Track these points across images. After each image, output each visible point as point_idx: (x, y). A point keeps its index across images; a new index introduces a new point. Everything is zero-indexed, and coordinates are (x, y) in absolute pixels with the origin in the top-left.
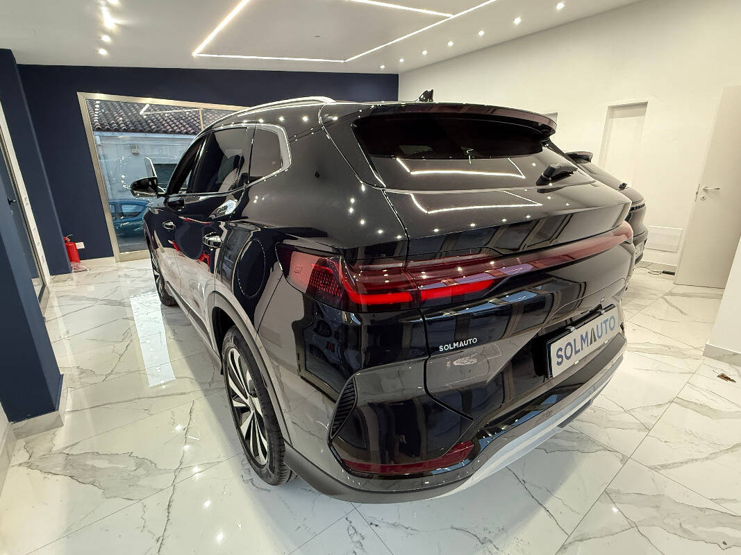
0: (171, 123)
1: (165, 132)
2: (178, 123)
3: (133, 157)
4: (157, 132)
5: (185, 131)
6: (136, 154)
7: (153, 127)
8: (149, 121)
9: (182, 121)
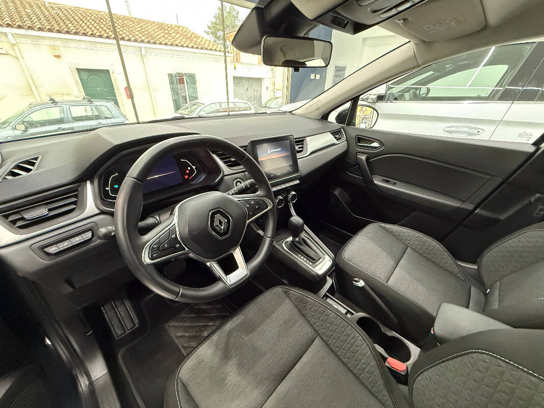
0: (91, 26)
1: (85, 34)
2: (98, 27)
3: (56, 59)
4: (76, 33)
5: (106, 35)
6: (58, 57)
7: (71, 28)
8: (68, 22)
9: (102, 26)
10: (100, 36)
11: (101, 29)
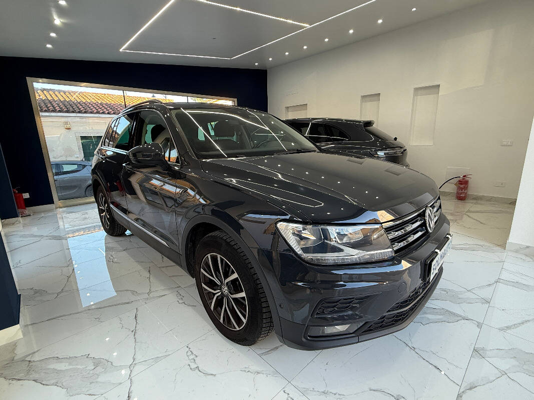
0: (96, 106)
2: (101, 107)
3: (66, 130)
4: (85, 112)
5: (107, 112)
6: (69, 129)
7: (81, 109)
8: (79, 105)
9: (104, 105)
10: (103, 113)
11: (103, 108)
